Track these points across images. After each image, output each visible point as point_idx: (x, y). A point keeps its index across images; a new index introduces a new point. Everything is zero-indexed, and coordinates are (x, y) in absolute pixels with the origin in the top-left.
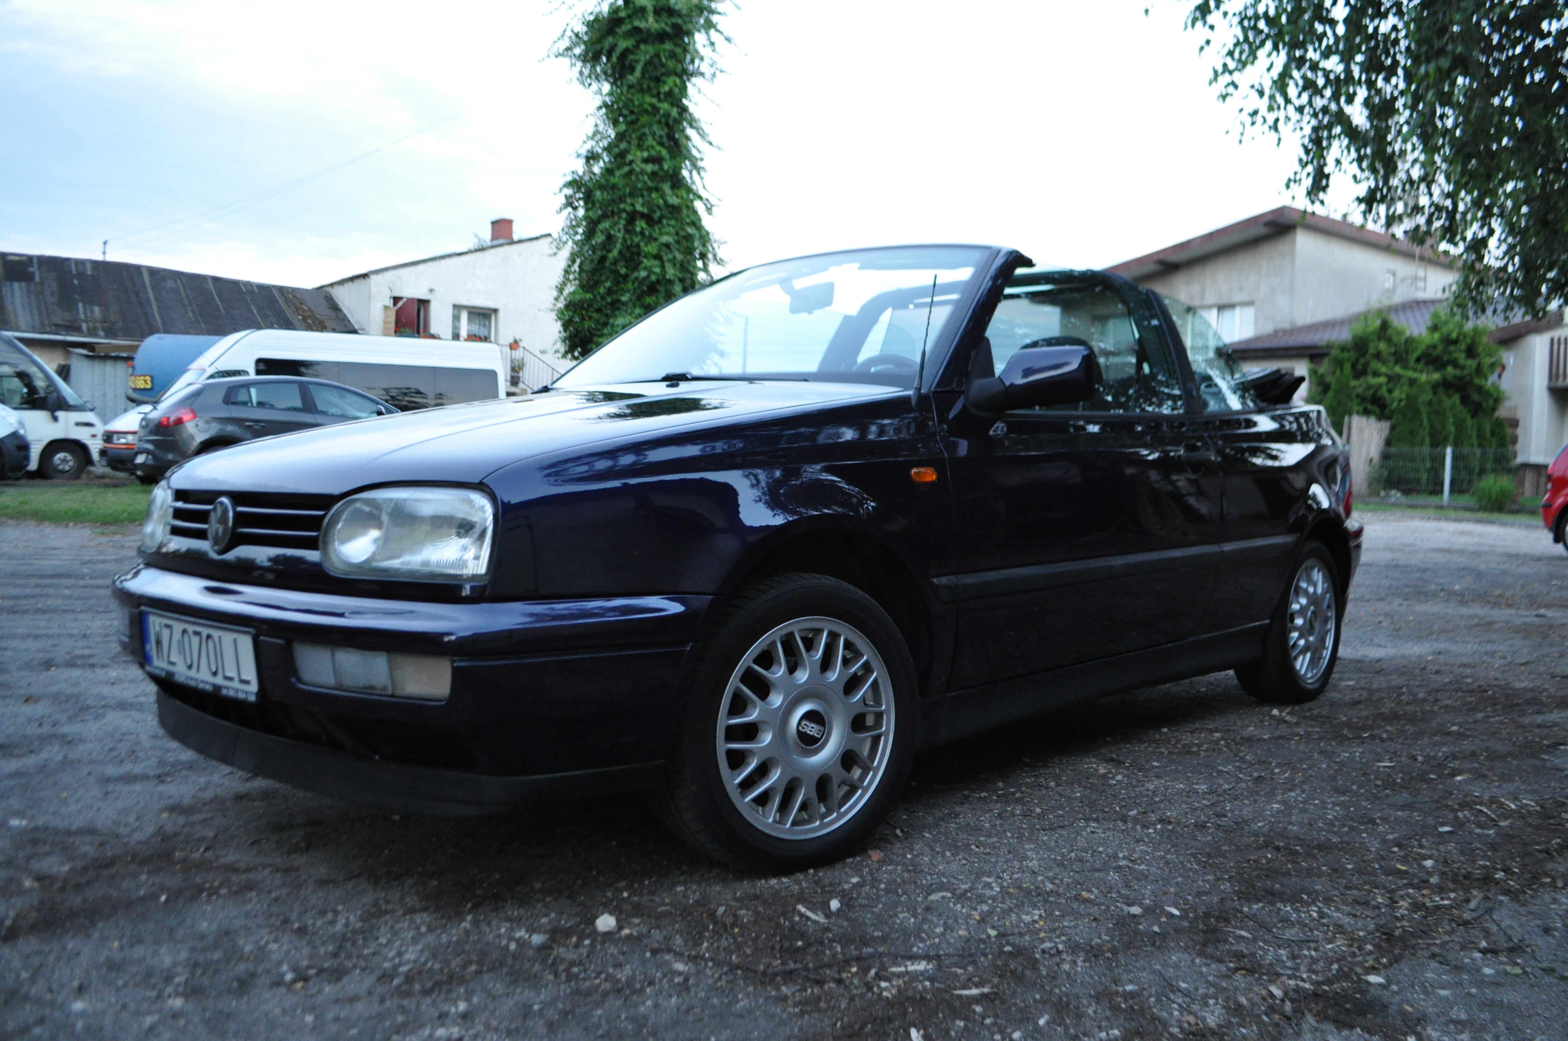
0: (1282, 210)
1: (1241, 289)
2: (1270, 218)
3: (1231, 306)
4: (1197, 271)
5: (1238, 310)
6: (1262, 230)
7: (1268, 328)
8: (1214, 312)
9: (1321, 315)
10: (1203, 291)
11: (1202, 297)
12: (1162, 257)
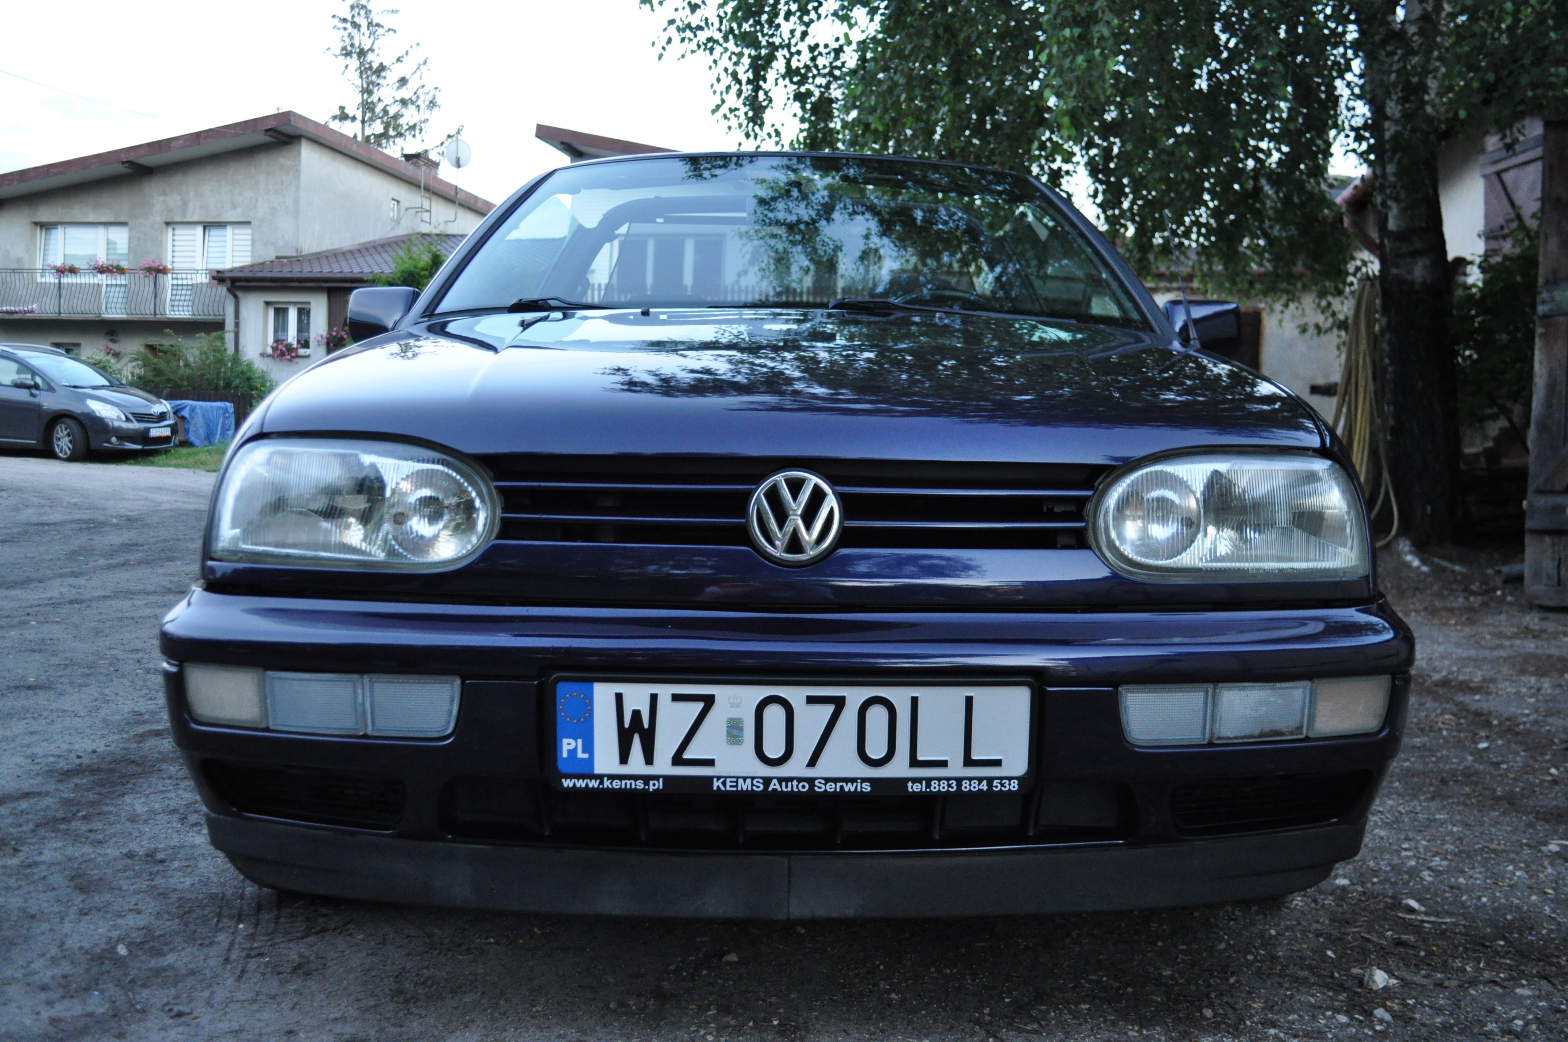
0: (286, 116)
1: (234, 206)
2: (271, 124)
3: (221, 225)
4: (176, 179)
5: (229, 230)
6: (262, 138)
7: (269, 255)
8: (199, 230)
9: (326, 245)
10: (185, 203)
11: (184, 212)
12: (132, 157)
